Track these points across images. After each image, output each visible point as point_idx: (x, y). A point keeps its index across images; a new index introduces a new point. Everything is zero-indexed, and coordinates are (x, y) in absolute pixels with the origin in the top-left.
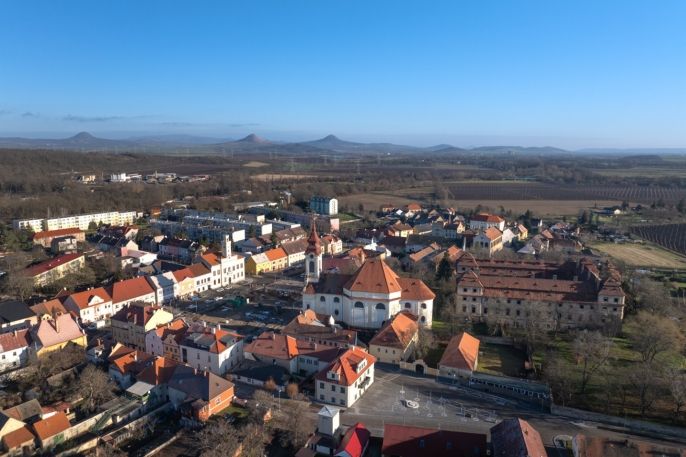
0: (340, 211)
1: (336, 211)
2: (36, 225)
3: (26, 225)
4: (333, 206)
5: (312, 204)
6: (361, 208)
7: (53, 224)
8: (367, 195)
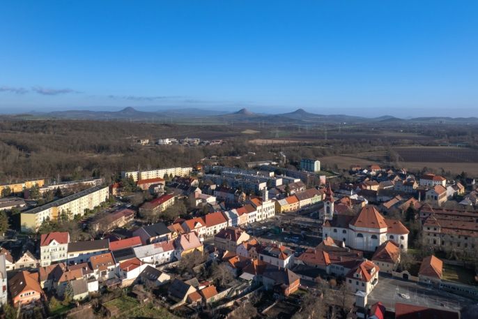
0: (321, 169)
1: (319, 169)
2: (134, 174)
3: (129, 175)
4: (317, 166)
5: (302, 164)
6: (336, 167)
7: (144, 175)
8: (337, 157)
